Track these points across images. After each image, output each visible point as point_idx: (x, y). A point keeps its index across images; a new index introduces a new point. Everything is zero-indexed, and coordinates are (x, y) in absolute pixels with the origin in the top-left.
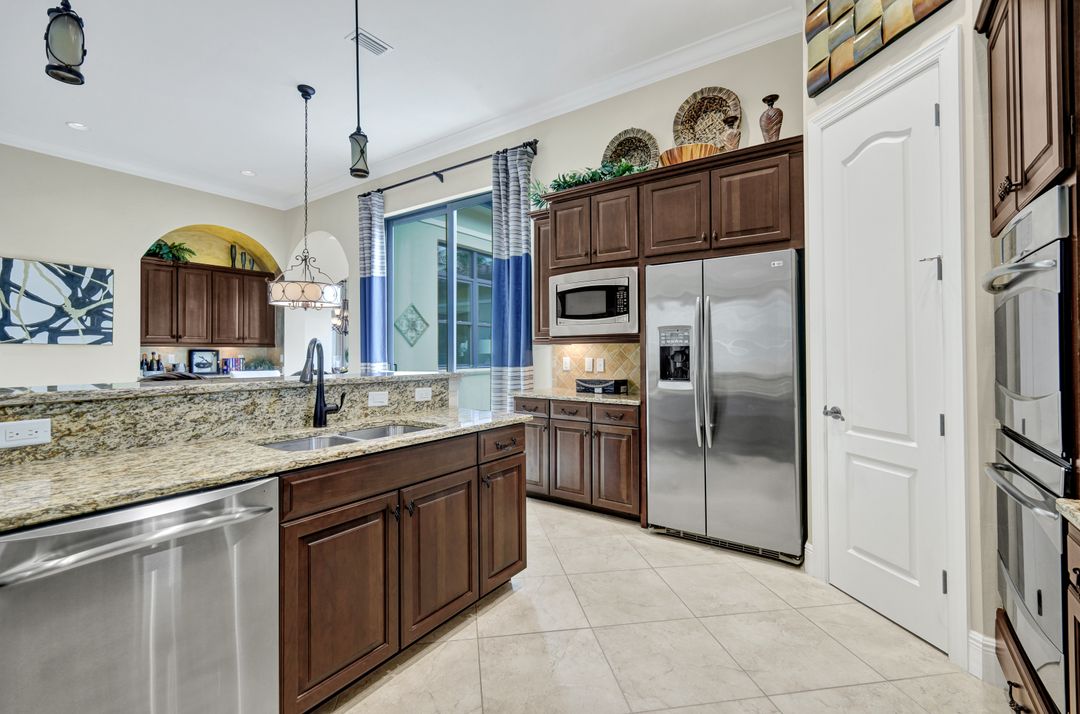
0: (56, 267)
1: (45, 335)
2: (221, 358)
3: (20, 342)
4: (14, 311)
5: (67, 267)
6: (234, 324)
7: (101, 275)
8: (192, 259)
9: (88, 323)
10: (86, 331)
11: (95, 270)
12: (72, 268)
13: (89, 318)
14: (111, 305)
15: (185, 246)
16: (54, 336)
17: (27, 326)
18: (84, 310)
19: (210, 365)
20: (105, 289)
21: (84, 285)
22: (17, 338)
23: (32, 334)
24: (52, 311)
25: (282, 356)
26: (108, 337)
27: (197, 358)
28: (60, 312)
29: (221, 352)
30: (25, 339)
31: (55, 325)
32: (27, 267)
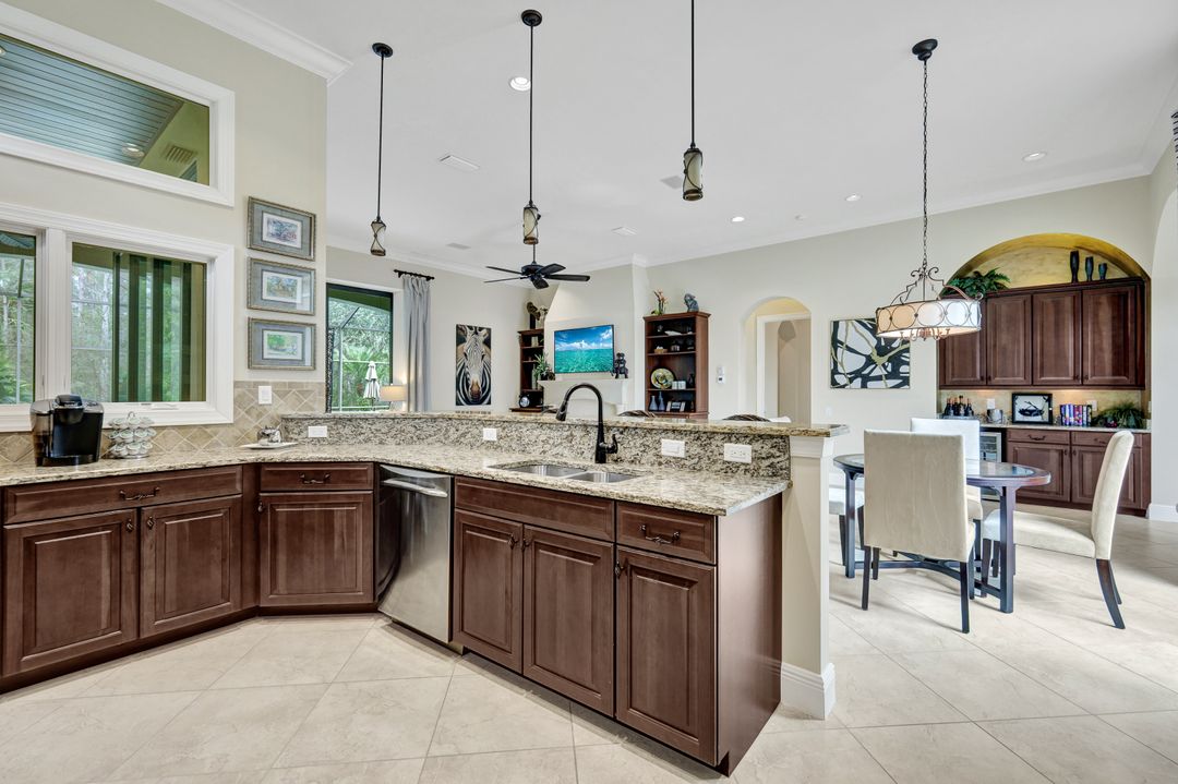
0: (865, 321)
1: (859, 380)
2: (1056, 404)
3: (843, 387)
4: (839, 362)
6: (1065, 358)
8: (1010, 285)
9: (889, 369)
10: (889, 376)
13: (890, 364)
14: (907, 350)
15: (997, 272)
16: (866, 380)
17: (847, 374)
18: (887, 357)
19: (1040, 412)
22: (842, 384)
23: (851, 380)
24: (864, 359)
26: (906, 381)
27: (1022, 404)
28: (869, 361)
29: (1054, 396)
30: (846, 385)
31: (866, 372)
32: (847, 326)
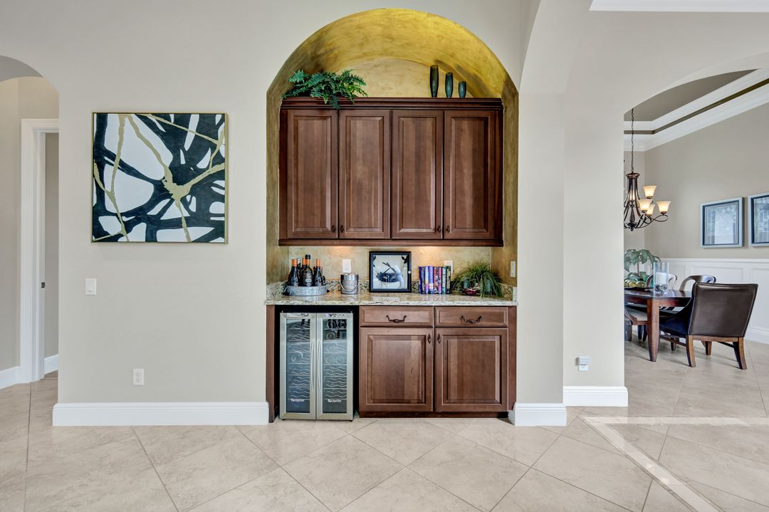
0: (154, 119)
1: (140, 230)
2: (415, 266)
3: (115, 239)
4: (108, 193)
5: (166, 116)
6: (428, 202)
7: (209, 124)
9: (193, 207)
10: (193, 220)
11: (202, 116)
12: (172, 117)
13: (194, 198)
14: (221, 175)
15: (352, 74)
16: (155, 224)
17: (122, 214)
18: (188, 186)
19: (398, 276)
20: (214, 147)
21: (187, 146)
22: (112, 233)
23: (128, 227)
24: (149, 190)
25: (513, 263)
26: (219, 230)
27: (380, 266)
28: (161, 192)
29: (413, 256)
30: (120, 235)
31: (154, 212)
32: (122, 125)
